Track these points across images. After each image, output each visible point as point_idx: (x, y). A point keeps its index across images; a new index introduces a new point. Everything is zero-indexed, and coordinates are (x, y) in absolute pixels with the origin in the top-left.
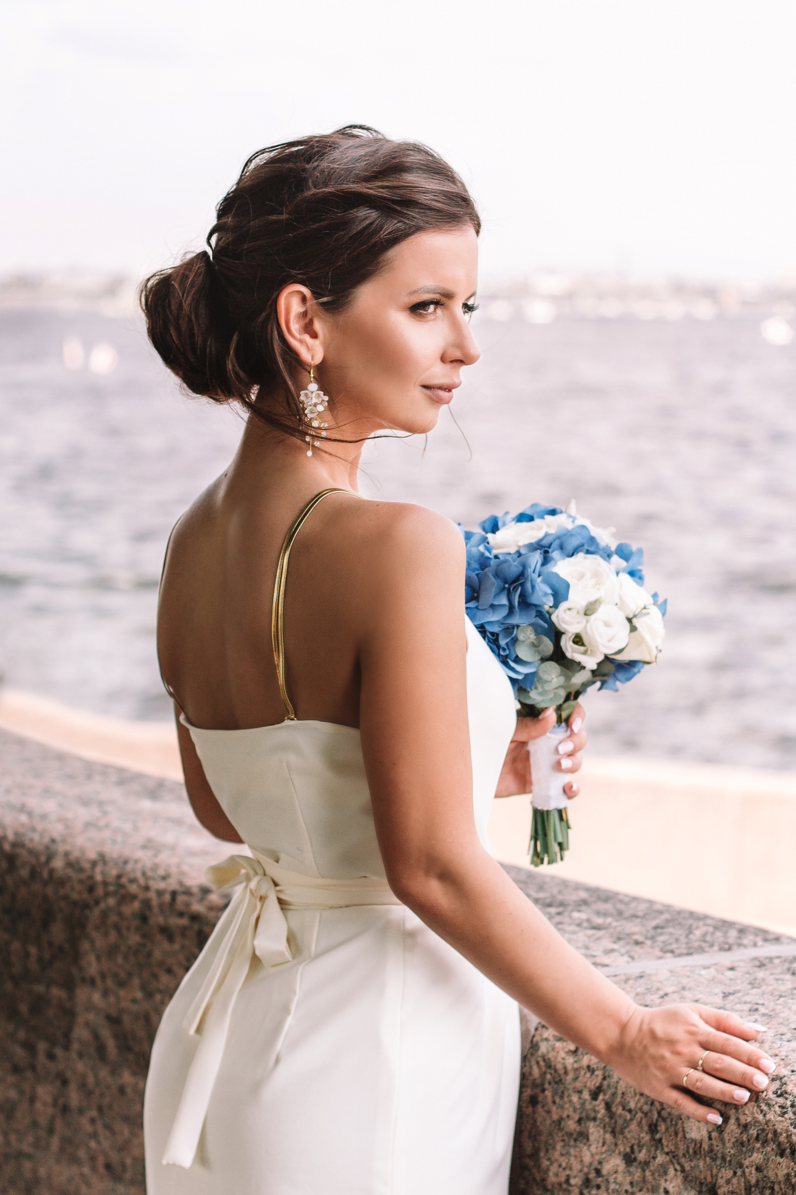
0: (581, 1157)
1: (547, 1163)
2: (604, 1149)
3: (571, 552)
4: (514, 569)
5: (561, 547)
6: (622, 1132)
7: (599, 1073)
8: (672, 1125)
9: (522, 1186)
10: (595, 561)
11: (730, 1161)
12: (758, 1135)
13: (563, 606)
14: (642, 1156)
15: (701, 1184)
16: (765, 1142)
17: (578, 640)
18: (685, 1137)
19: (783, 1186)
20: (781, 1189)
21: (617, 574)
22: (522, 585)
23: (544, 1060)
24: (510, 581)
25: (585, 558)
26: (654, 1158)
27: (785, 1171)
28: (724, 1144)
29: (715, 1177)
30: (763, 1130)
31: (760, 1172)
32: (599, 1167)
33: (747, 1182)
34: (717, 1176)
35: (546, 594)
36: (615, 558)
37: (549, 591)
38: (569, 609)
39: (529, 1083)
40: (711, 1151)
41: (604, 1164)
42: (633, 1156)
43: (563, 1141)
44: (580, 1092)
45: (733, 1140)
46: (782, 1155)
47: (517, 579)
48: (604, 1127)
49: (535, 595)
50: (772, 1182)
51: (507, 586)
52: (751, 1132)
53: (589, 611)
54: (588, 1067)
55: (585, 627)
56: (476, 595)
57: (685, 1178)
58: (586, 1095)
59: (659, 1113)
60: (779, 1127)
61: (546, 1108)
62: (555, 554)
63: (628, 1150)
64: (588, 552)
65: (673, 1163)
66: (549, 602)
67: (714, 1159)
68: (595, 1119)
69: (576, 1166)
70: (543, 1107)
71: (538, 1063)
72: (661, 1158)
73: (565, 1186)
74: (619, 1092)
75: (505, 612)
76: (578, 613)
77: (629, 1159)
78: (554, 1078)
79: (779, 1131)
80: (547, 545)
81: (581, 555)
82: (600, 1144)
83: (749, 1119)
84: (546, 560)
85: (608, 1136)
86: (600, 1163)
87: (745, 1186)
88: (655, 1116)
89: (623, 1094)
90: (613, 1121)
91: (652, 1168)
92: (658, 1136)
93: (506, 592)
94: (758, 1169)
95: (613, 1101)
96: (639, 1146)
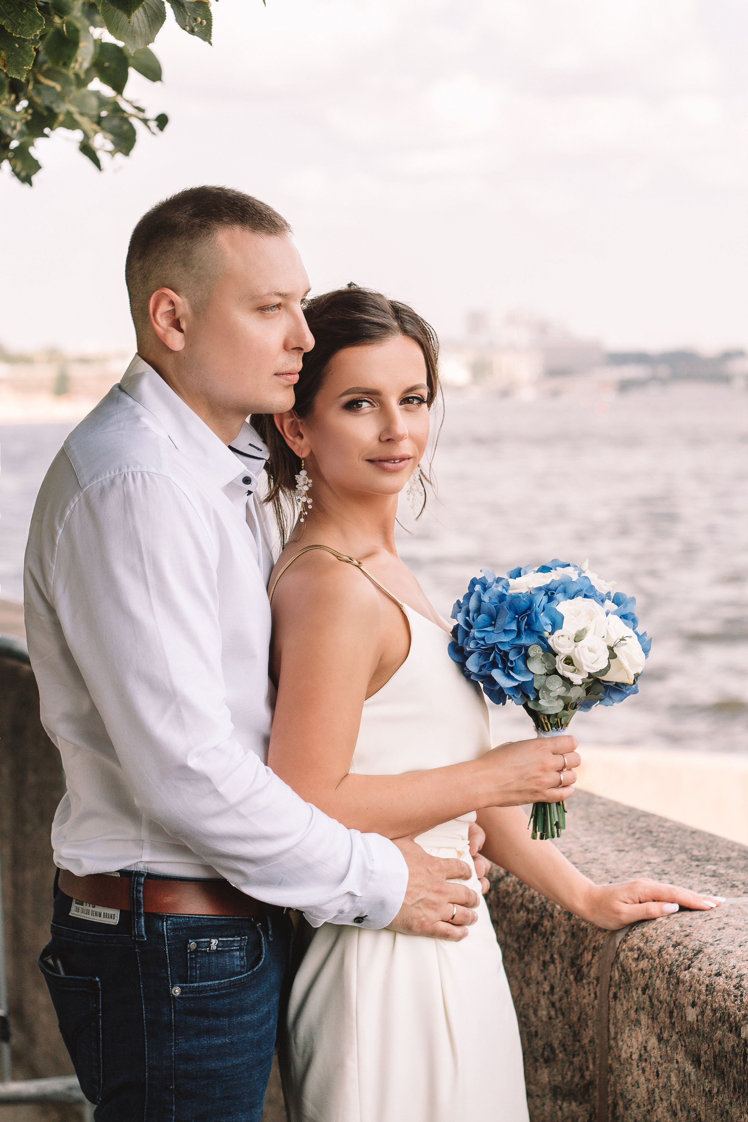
0: (637, 1038)
1: (622, 1043)
2: (648, 1031)
3: (572, 596)
4: (523, 604)
5: (565, 591)
6: (657, 1019)
7: (647, 974)
8: (680, 1011)
9: (610, 1062)
10: (591, 603)
11: (707, 1037)
12: (721, 1017)
13: (558, 633)
14: (665, 1035)
15: (693, 1055)
16: (724, 1023)
17: (569, 661)
18: (686, 1020)
19: (731, 1055)
20: (730, 1057)
21: (607, 614)
22: (528, 615)
23: (621, 966)
24: (520, 613)
25: (583, 601)
26: (671, 1036)
27: (732, 1043)
28: (704, 1025)
29: (699, 1049)
30: (723, 1013)
31: (721, 1044)
32: (646, 1045)
33: (715, 1052)
34: (700, 1048)
35: (546, 624)
36: (608, 603)
37: (549, 622)
38: (563, 636)
39: (613, 983)
40: (698, 1030)
41: (649, 1042)
42: (661, 1036)
43: (629, 1026)
44: (637, 989)
45: (709, 1021)
46: (731, 1031)
47: (525, 612)
48: (648, 1015)
49: (538, 624)
50: (726, 1052)
51: (517, 616)
52: (717, 1015)
53: (578, 638)
54: (642, 969)
55: (574, 651)
56: (493, 622)
57: (686, 1051)
58: (640, 992)
59: (674, 1003)
60: (731, 1011)
61: (621, 1002)
62: (559, 596)
63: (659, 1032)
64: (586, 596)
65: (680, 1041)
66: (549, 629)
67: (699, 1036)
68: (643, 1009)
69: (635, 1045)
70: (620, 1000)
71: (618, 968)
72: (675, 1037)
73: (630, 1060)
74: (656, 988)
75: (514, 635)
76: (569, 639)
77: (660, 1039)
78: (625, 979)
79: (731, 1013)
80: (554, 589)
81: (579, 599)
82: (646, 1028)
83: (717, 1005)
84: (550, 599)
85: (650, 1021)
86: (646, 1042)
87: (714, 1055)
88: (672, 1005)
89: (658, 989)
90: (653, 1010)
91: (670, 1044)
92: (673, 1020)
93: (516, 621)
94: (720, 1043)
95: (653, 994)
96: (664, 1028)
